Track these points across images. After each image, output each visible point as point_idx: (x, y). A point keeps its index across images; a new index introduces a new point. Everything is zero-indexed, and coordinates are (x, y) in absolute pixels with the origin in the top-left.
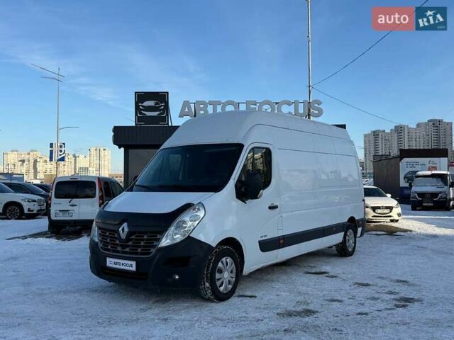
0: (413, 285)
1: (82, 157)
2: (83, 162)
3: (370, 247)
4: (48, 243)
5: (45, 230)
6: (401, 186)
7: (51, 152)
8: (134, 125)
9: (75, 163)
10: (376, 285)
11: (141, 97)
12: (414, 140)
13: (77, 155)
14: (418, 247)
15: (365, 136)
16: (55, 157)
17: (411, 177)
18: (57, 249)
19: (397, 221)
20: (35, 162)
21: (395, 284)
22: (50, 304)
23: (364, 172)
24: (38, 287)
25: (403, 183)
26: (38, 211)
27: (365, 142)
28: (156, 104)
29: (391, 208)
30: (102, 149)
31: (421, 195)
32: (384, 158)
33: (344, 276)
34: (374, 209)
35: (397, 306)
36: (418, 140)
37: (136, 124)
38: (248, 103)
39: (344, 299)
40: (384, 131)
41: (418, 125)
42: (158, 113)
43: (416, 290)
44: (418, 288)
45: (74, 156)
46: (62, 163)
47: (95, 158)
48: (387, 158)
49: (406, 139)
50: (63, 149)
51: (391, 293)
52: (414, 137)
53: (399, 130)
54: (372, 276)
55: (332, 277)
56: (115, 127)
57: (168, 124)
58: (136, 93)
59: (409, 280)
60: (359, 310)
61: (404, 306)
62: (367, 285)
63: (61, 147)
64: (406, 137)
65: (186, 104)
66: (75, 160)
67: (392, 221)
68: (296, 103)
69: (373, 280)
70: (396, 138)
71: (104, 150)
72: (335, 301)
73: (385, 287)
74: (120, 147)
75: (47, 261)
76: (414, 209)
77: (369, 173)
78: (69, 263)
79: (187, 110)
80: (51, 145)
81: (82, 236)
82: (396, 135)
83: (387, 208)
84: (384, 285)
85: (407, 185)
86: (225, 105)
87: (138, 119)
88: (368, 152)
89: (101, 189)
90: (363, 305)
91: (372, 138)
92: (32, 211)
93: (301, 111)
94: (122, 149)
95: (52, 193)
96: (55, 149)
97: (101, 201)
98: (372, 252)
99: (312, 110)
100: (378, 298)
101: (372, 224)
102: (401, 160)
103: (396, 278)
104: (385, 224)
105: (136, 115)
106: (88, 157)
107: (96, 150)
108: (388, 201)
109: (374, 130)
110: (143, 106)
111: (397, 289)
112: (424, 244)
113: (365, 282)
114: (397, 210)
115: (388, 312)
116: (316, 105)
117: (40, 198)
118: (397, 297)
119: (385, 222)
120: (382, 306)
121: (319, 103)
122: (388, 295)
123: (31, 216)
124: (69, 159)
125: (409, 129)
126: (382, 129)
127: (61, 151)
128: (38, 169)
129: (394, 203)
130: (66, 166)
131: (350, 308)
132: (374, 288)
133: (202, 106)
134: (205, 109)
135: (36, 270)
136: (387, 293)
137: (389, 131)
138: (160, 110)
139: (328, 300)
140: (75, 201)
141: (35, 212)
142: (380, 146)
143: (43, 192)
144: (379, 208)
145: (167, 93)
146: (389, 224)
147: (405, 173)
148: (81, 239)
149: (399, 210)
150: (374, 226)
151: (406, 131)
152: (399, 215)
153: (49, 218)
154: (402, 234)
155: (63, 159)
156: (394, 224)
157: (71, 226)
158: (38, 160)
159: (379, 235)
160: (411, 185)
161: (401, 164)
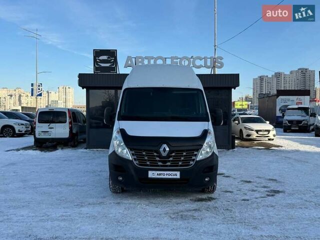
0: (280, 182)
1: (53, 93)
2: (54, 97)
3: (253, 157)
4: (35, 154)
5: (31, 145)
6: (277, 115)
7: (32, 90)
8: (93, 73)
9: (48, 97)
10: (256, 182)
11: (98, 53)
12: (288, 82)
13: (50, 92)
14: (286, 157)
15: (254, 79)
16: (35, 93)
17: (284, 110)
18: (42, 158)
19: (273, 140)
20: (20, 96)
21: (268, 181)
22: (42, 194)
23: (253, 105)
24: (32, 183)
25: (278, 114)
26: (25, 131)
27: (254, 84)
28: (108, 58)
29: (269, 131)
30: (67, 88)
31: (290, 122)
32: (266, 96)
33: (234, 176)
34: (257, 131)
35: (268, 195)
36: (290, 82)
37: (94, 72)
38: (172, 58)
39: (233, 190)
40: (267, 76)
41: (291, 72)
42: (110, 64)
43: (281, 186)
44: (283, 184)
45: (48, 92)
46: (39, 97)
47: (63, 94)
48: (268, 96)
49: (283, 82)
50: (40, 88)
51: (265, 187)
52: (288, 81)
53: (278, 75)
54: (253, 176)
55: (227, 177)
56: (80, 74)
57: (117, 72)
58: (94, 50)
59: (277, 179)
60: (243, 198)
61: (273, 195)
62: (250, 182)
63: (39, 86)
64: (283, 80)
65: (129, 58)
66: (48, 95)
67: (269, 140)
68: (205, 58)
69: (254, 179)
70: (275, 81)
71: (69, 88)
72: (228, 192)
73: (261, 183)
74: (83, 88)
75: (36, 165)
76: (285, 131)
77: (256, 106)
78: (51, 167)
79: (130, 63)
80: (32, 85)
81: (58, 149)
82: (275, 79)
83: (266, 131)
84: (260, 182)
85: (281, 115)
86: (156, 59)
87: (96, 69)
88: (255, 91)
89: (70, 117)
90: (246, 194)
91: (259, 81)
92: (21, 131)
93: (209, 64)
94: (85, 89)
95: (37, 120)
96: (35, 87)
97: (70, 125)
98: (254, 160)
99: (216, 64)
100: (256, 190)
101: (256, 142)
102: (277, 97)
103: (269, 178)
104: (265, 141)
105: (94, 65)
106: (58, 94)
107: (63, 88)
108: (267, 126)
109: (260, 75)
110: (99, 60)
111: (269, 185)
112: (290, 155)
113: (248, 180)
114: (273, 132)
115: (262, 199)
116: (219, 60)
117: (26, 122)
118: (268, 189)
119: (265, 140)
120: (258, 195)
121: (221, 58)
122: (263, 188)
123: (21, 135)
124: (45, 94)
125: (285, 75)
126: (265, 75)
127: (39, 89)
128: (22, 101)
129: (271, 127)
130: (42, 100)
131: (238, 196)
132: (254, 184)
133: (140, 60)
134: (142, 62)
135: (29, 172)
136: (263, 187)
137: (271, 76)
138: (111, 63)
139: (223, 191)
140: (52, 125)
141: (23, 132)
142: (264, 87)
143: (28, 118)
144: (261, 131)
145: (116, 50)
146: (267, 142)
147: (280, 106)
148: (57, 151)
149: (274, 132)
150: (257, 143)
151: (283, 77)
152: (274, 136)
153: (35, 137)
154: (276, 148)
155: (40, 95)
156: (271, 142)
157: (50, 143)
158: (22, 95)
159: (260, 149)
160: (283, 115)
161: (277, 100)
